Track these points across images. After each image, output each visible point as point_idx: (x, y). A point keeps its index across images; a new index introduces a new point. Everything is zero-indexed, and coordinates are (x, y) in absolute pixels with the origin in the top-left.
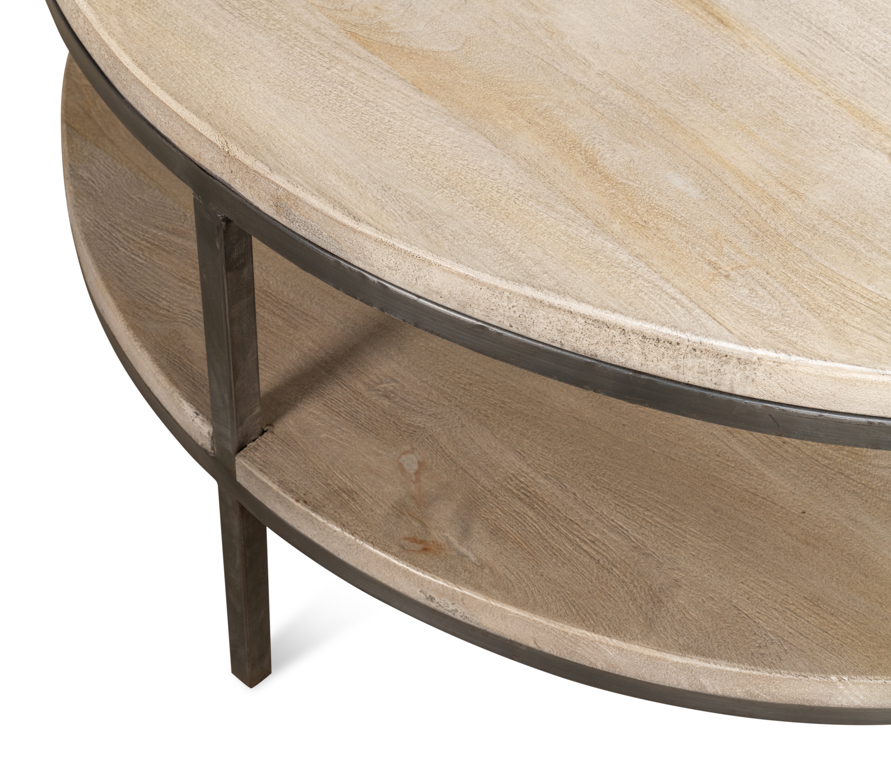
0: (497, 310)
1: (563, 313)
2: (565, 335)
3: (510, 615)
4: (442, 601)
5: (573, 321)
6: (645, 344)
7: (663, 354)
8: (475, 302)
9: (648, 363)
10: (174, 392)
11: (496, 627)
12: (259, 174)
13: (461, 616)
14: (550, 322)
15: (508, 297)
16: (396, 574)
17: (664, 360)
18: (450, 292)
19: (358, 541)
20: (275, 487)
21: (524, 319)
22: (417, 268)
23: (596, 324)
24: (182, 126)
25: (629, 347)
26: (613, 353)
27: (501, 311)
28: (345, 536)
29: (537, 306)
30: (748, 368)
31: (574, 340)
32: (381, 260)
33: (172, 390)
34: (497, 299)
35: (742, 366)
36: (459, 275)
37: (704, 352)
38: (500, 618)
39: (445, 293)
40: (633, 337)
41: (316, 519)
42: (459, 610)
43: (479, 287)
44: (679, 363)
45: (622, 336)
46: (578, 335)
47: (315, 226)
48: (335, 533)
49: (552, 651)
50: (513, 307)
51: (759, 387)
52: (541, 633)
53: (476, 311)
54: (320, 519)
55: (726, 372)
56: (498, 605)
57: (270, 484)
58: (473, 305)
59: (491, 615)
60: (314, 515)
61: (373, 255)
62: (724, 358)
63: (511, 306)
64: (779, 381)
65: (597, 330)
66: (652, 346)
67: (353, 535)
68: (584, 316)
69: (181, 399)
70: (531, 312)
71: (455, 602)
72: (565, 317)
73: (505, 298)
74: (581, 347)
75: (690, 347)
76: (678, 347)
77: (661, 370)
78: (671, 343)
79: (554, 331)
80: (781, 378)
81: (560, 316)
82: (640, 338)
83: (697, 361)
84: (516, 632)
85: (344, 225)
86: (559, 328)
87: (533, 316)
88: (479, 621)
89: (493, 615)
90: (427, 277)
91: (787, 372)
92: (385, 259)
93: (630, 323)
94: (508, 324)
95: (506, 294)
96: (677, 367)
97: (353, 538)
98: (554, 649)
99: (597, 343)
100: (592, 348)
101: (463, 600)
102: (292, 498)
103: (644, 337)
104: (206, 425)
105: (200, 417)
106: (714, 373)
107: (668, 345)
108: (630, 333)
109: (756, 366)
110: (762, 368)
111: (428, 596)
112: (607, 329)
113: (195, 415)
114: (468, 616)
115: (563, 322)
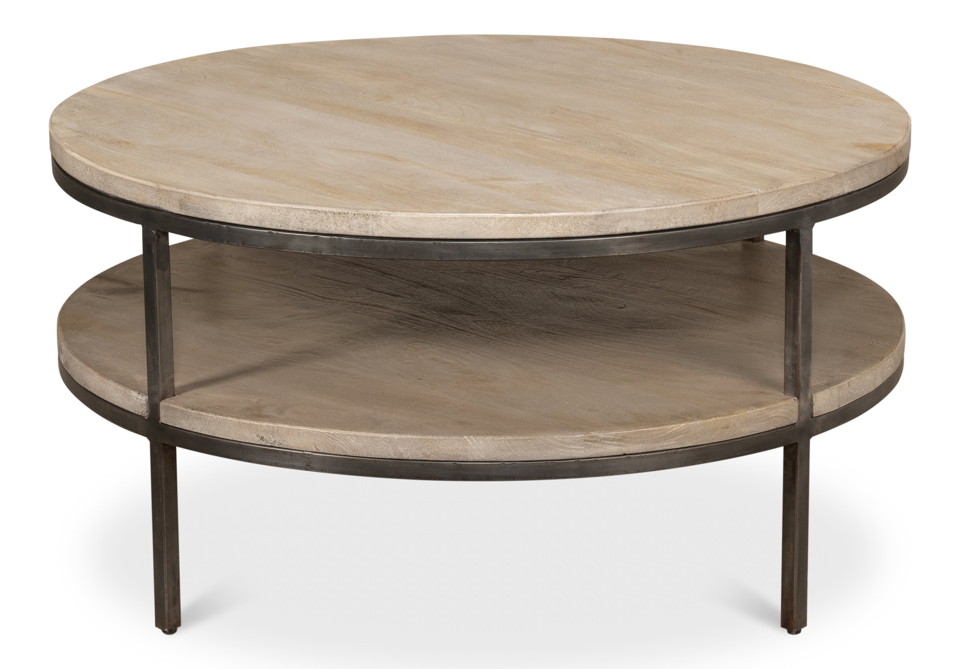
0: (275, 219)
1: (301, 210)
2: (303, 223)
3: (301, 431)
4: (268, 437)
5: (305, 214)
6: (335, 217)
7: (343, 221)
8: (266, 218)
9: (338, 228)
10: (126, 390)
11: (295, 444)
12: (173, 191)
13: (278, 444)
14: (297, 218)
15: (278, 209)
16: (244, 429)
17: (344, 224)
18: (255, 216)
19: (224, 417)
20: (181, 408)
21: (286, 219)
22: (241, 208)
23: (314, 212)
24: (138, 188)
25: (329, 221)
26: (323, 227)
27: (276, 219)
28: (217, 418)
29: (290, 210)
30: (377, 220)
31: (307, 225)
32: (225, 211)
33: (125, 389)
34: (274, 213)
35: (375, 219)
36: (258, 205)
37: (359, 215)
38: (297, 436)
39: (253, 218)
40: (330, 215)
41: (203, 415)
42: (277, 441)
43: (266, 208)
44: (350, 224)
45: (325, 216)
46: (308, 221)
47: (197, 206)
48: (213, 418)
49: (324, 450)
50: (281, 214)
51: (384, 230)
52: (317, 438)
53: (266, 223)
54: (204, 414)
55: (369, 224)
56: (295, 428)
57: (178, 407)
58: (265, 220)
59: (293, 436)
60: (201, 413)
61: (222, 210)
62: (367, 216)
63: (280, 214)
64: (391, 224)
65: (315, 215)
66: (338, 217)
67: (221, 415)
68: (309, 210)
69: (130, 391)
70: (289, 215)
71: (274, 435)
72: (302, 213)
73: (277, 211)
74: (310, 228)
75: (353, 214)
76: (348, 215)
77: (343, 230)
78: (345, 214)
79: (299, 223)
80: (391, 222)
81: (300, 213)
82: (333, 214)
83: (357, 221)
84: (305, 443)
85: (210, 199)
86: (300, 220)
87: (289, 216)
88: (287, 444)
89: (293, 435)
90: (245, 211)
91: (393, 218)
92: (227, 209)
93: (327, 209)
94: (280, 226)
95: (278, 208)
96: (349, 227)
97: (222, 417)
98: (325, 448)
99: (316, 223)
100: (315, 226)
101: (278, 431)
102: (190, 409)
103: (334, 213)
104: (144, 396)
105: (141, 394)
106: (365, 226)
107: (344, 215)
108: (329, 213)
109: (380, 218)
110: (383, 218)
111: (261, 437)
112: (319, 213)
113: (138, 394)
114: (281, 442)
115: (302, 216)
